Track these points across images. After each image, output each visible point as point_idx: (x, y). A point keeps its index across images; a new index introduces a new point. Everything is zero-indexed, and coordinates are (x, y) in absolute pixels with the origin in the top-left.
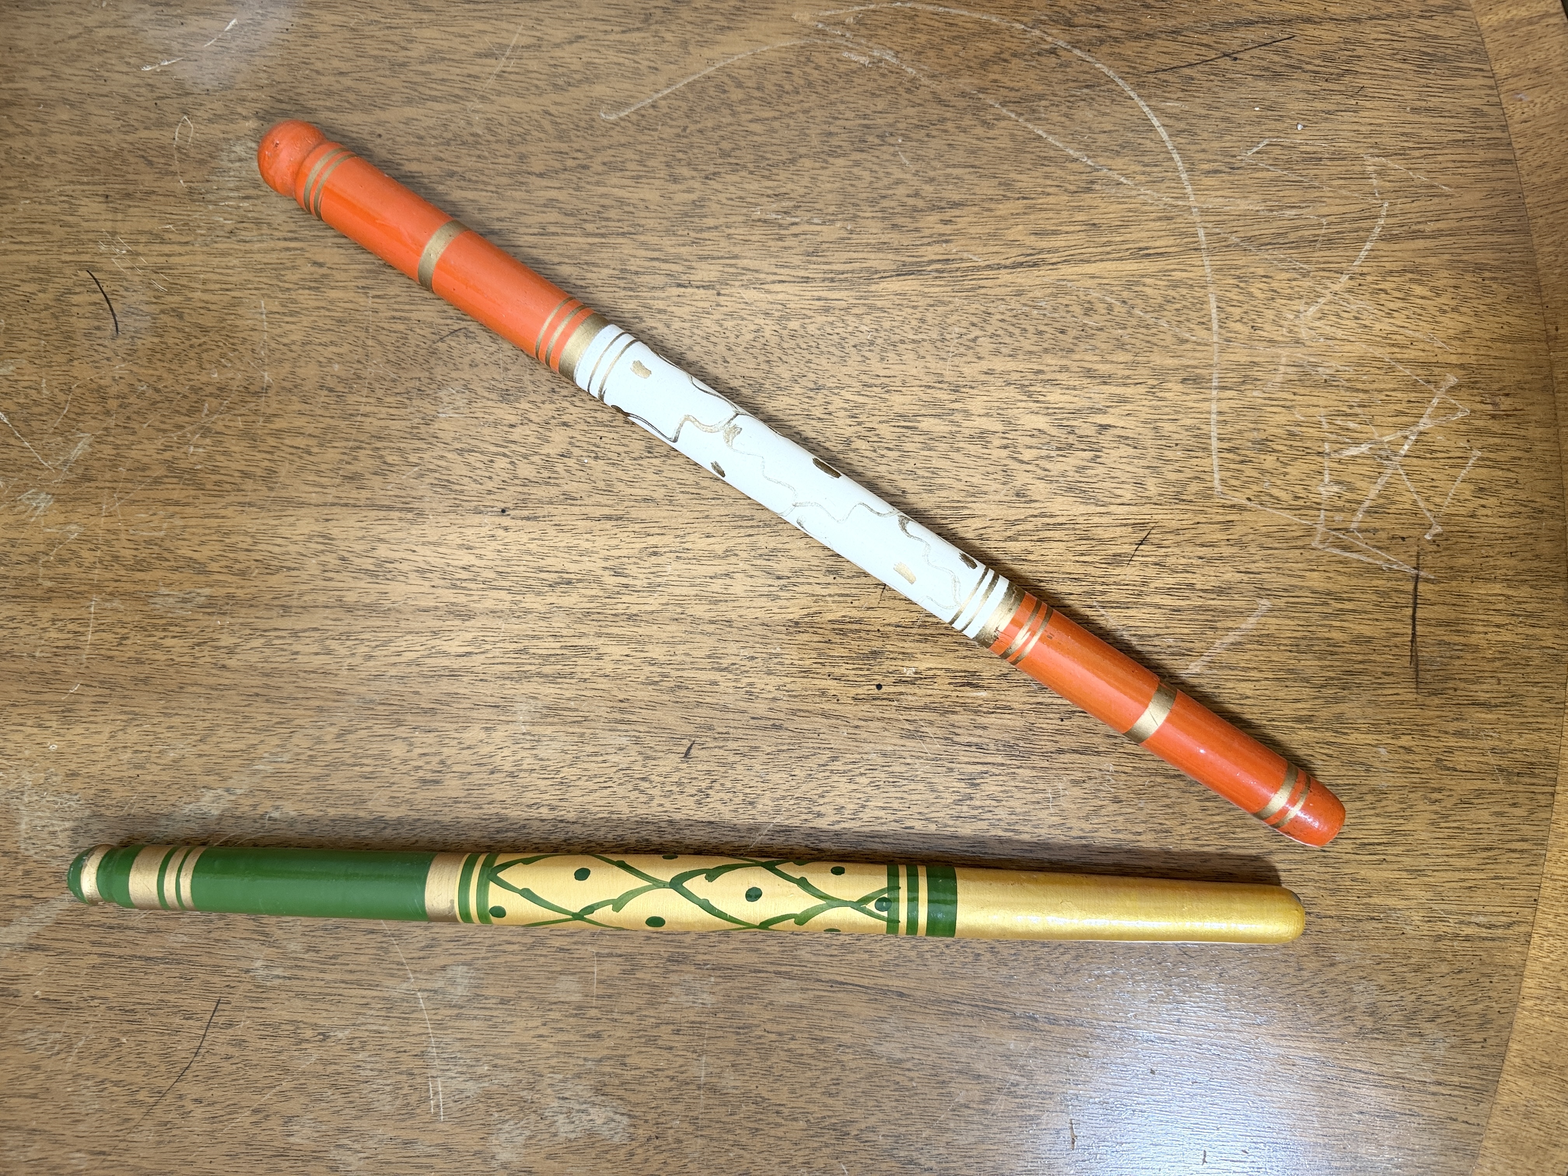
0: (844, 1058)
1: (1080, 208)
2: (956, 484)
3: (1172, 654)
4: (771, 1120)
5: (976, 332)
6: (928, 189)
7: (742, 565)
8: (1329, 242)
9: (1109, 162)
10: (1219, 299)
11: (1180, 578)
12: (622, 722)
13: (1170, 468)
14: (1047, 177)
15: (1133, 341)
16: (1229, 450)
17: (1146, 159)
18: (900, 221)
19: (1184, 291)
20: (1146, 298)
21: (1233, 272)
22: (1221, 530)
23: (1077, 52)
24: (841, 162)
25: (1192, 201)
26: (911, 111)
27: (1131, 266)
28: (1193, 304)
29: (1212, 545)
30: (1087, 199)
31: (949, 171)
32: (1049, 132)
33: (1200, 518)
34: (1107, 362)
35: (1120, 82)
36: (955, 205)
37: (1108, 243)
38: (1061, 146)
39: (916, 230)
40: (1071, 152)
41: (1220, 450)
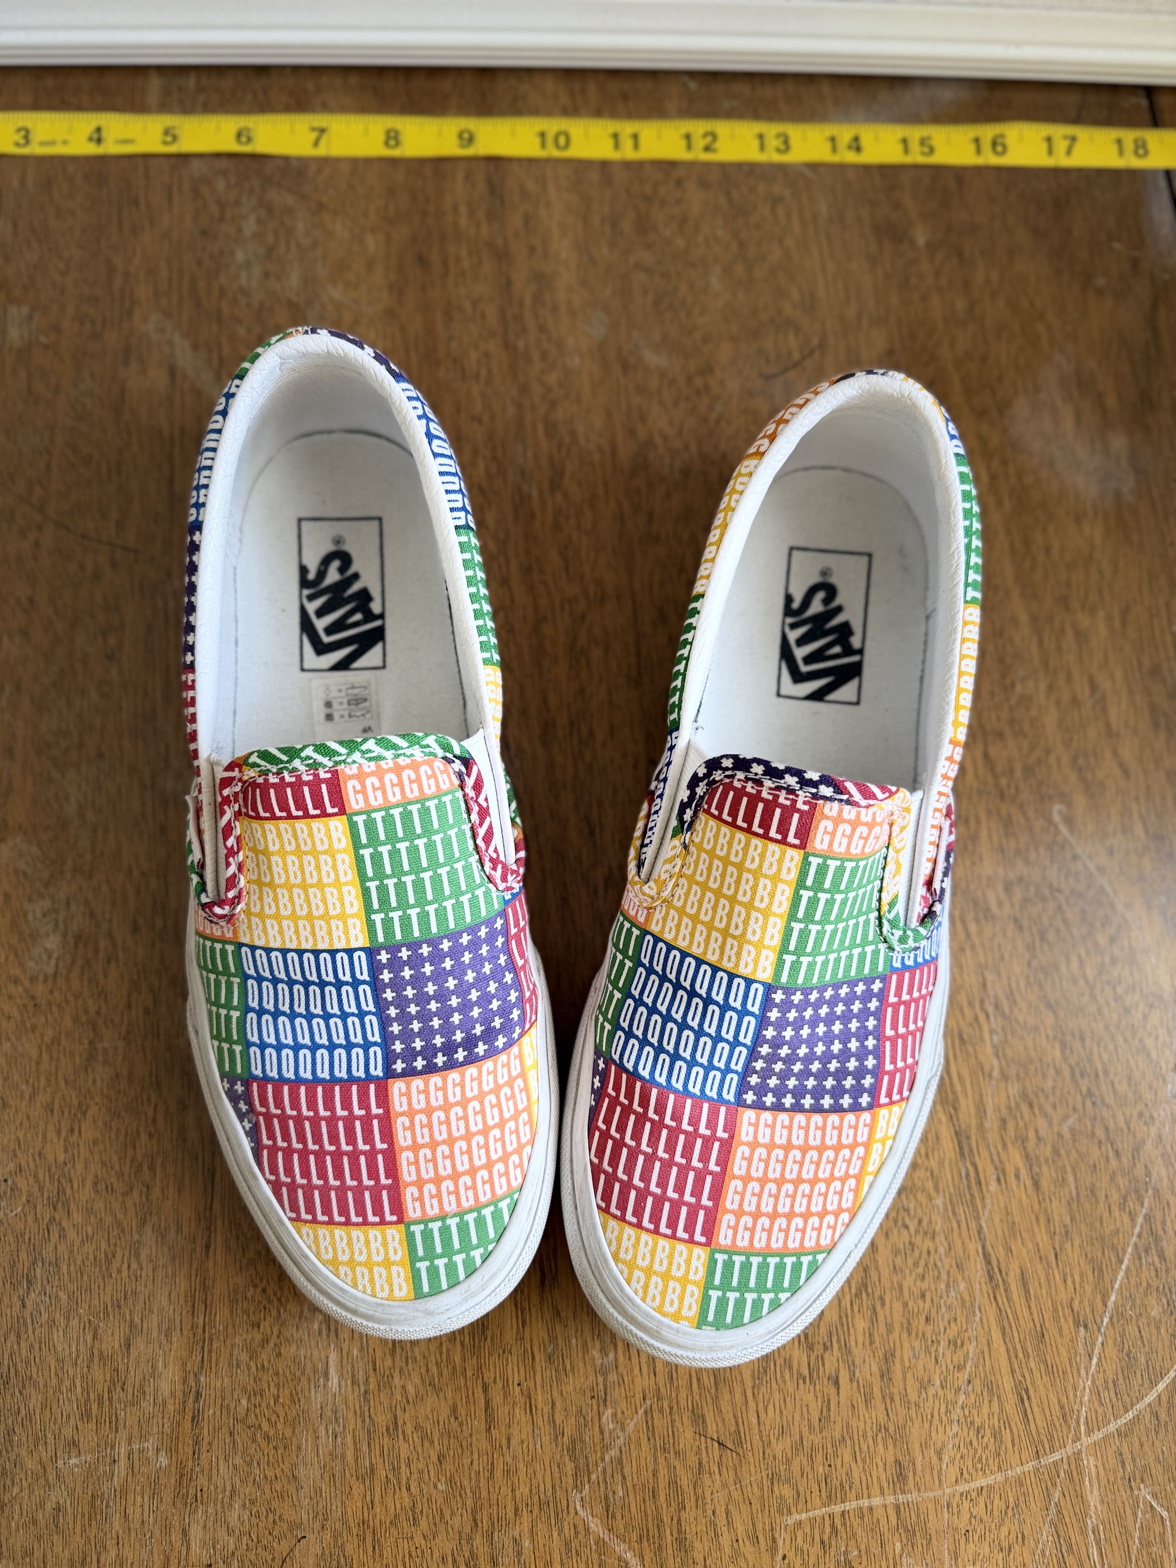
0: (135, 1194)
1: (1056, 1318)
3: (606, 1498)
4: (63, 1124)
5: (912, 1225)
6: (1048, 1151)
9: (1110, 1341)
10: (990, 1487)
11: (689, 1490)
13: (805, 1463)
14: (1081, 1275)
15: (931, 1399)
16: (833, 1525)
17: (1121, 1381)
18: (1011, 1126)
19: (991, 1447)
20: (978, 1406)
21: (1022, 1499)
22: (747, 1531)
24: (1058, 1054)
25: (1086, 1441)
26: (1121, 1120)
27: (1007, 1383)
28: (980, 1460)
29: (730, 1523)
30: (1068, 1325)
31: (1069, 1169)
32: (1128, 1271)
33: (756, 1506)
34: (904, 1373)
36: (1036, 1182)
37: (1026, 1355)
38: (1117, 1286)
39: (1004, 1145)
40: (1113, 1298)
41: (831, 1516)
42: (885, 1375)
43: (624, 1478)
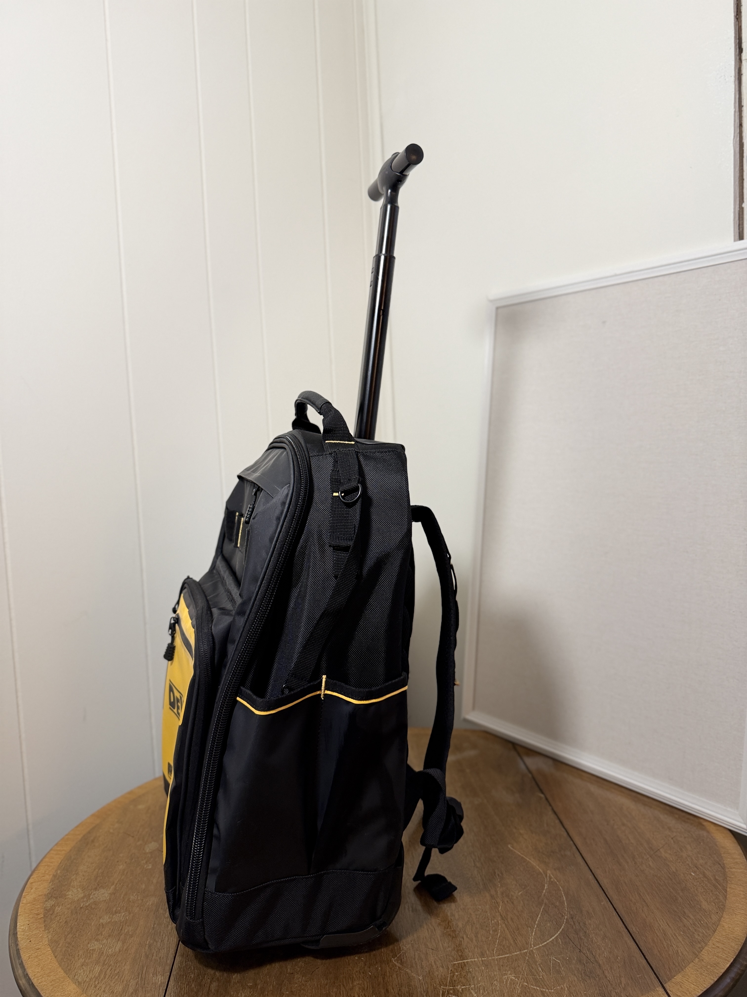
1: (521, 925)
6: (515, 898)
8: (535, 979)
9: (537, 930)
10: (508, 956)
11: (424, 958)
13: (455, 952)
14: (528, 919)
15: (489, 941)
17: (541, 937)
19: (507, 948)
20: (502, 942)
22: (440, 965)
23: (565, 920)
24: (515, 882)
25: (534, 948)
26: (534, 892)
27: (510, 938)
28: (504, 951)
29: (435, 964)
30: (525, 927)
31: (521, 901)
32: (540, 917)
33: (443, 961)
34: (481, 936)
35: (561, 930)
36: (513, 903)
38: (538, 920)
39: (503, 897)
40: (537, 922)
41: (464, 962)
42: (476, 936)
43: (406, 956)
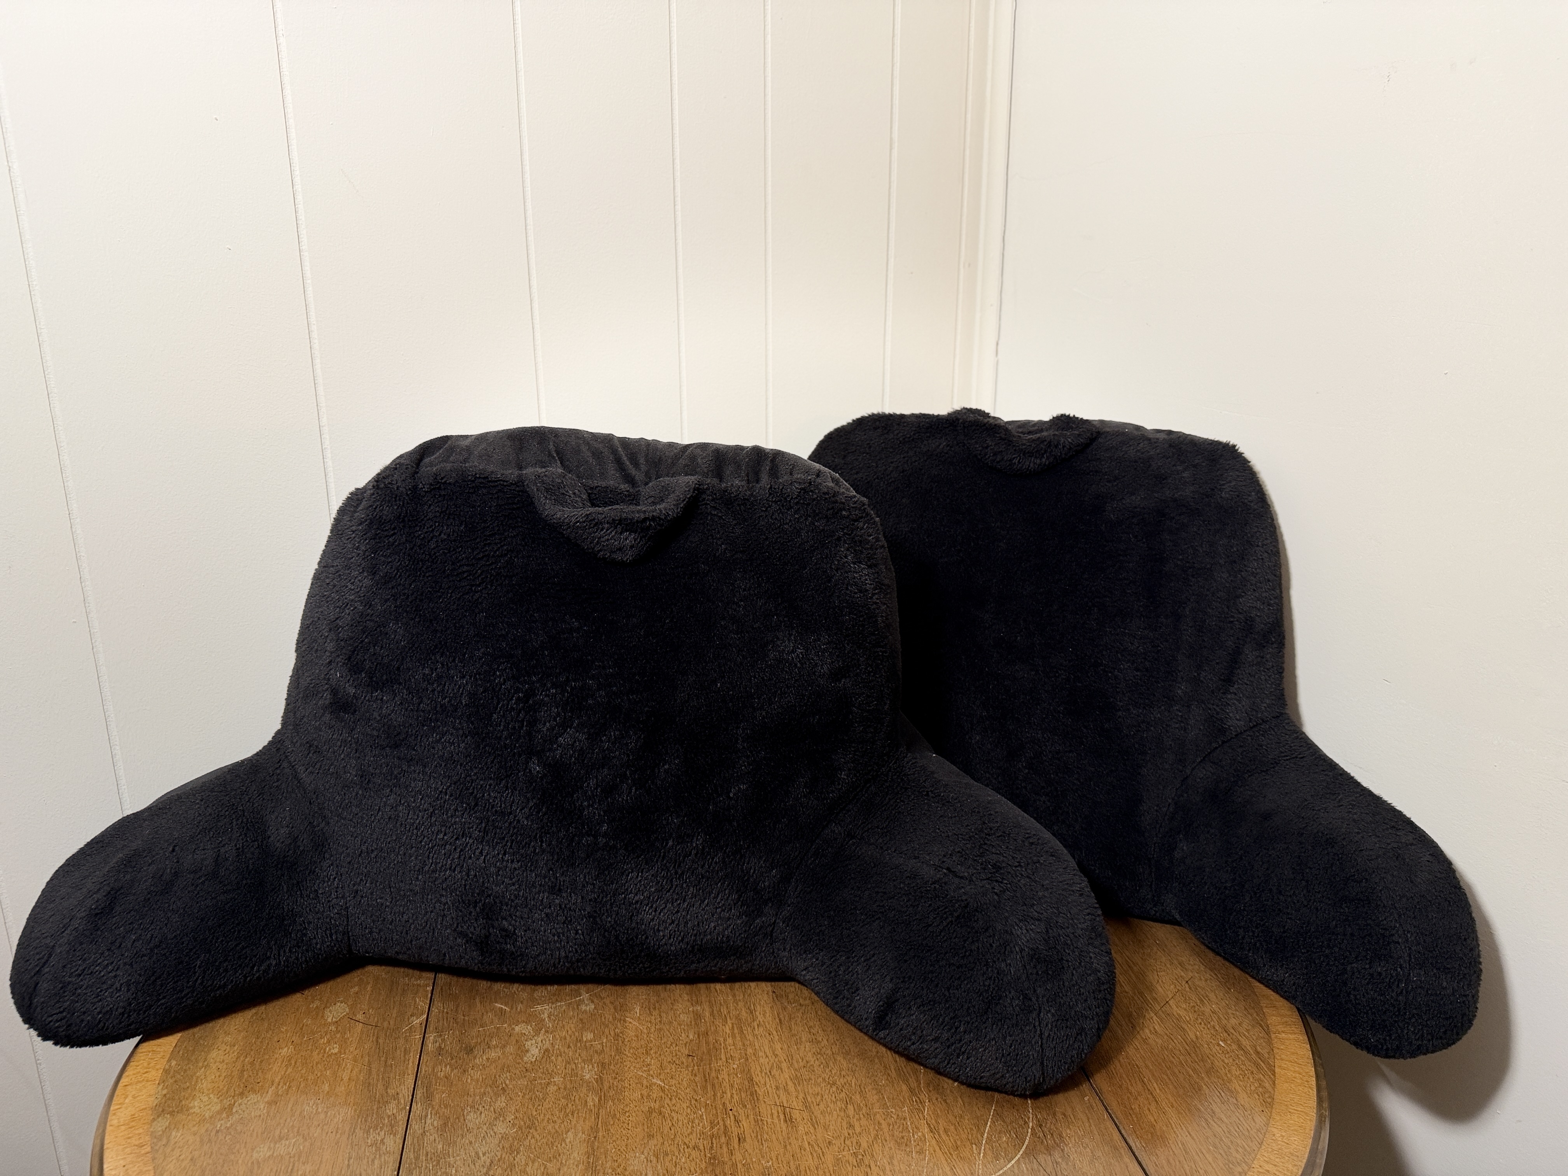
0: (565, 1123)
2: (827, 1121)
7: (772, 1061)
12: (699, 1035)
38: (987, 1131)
40: (986, 1135)
